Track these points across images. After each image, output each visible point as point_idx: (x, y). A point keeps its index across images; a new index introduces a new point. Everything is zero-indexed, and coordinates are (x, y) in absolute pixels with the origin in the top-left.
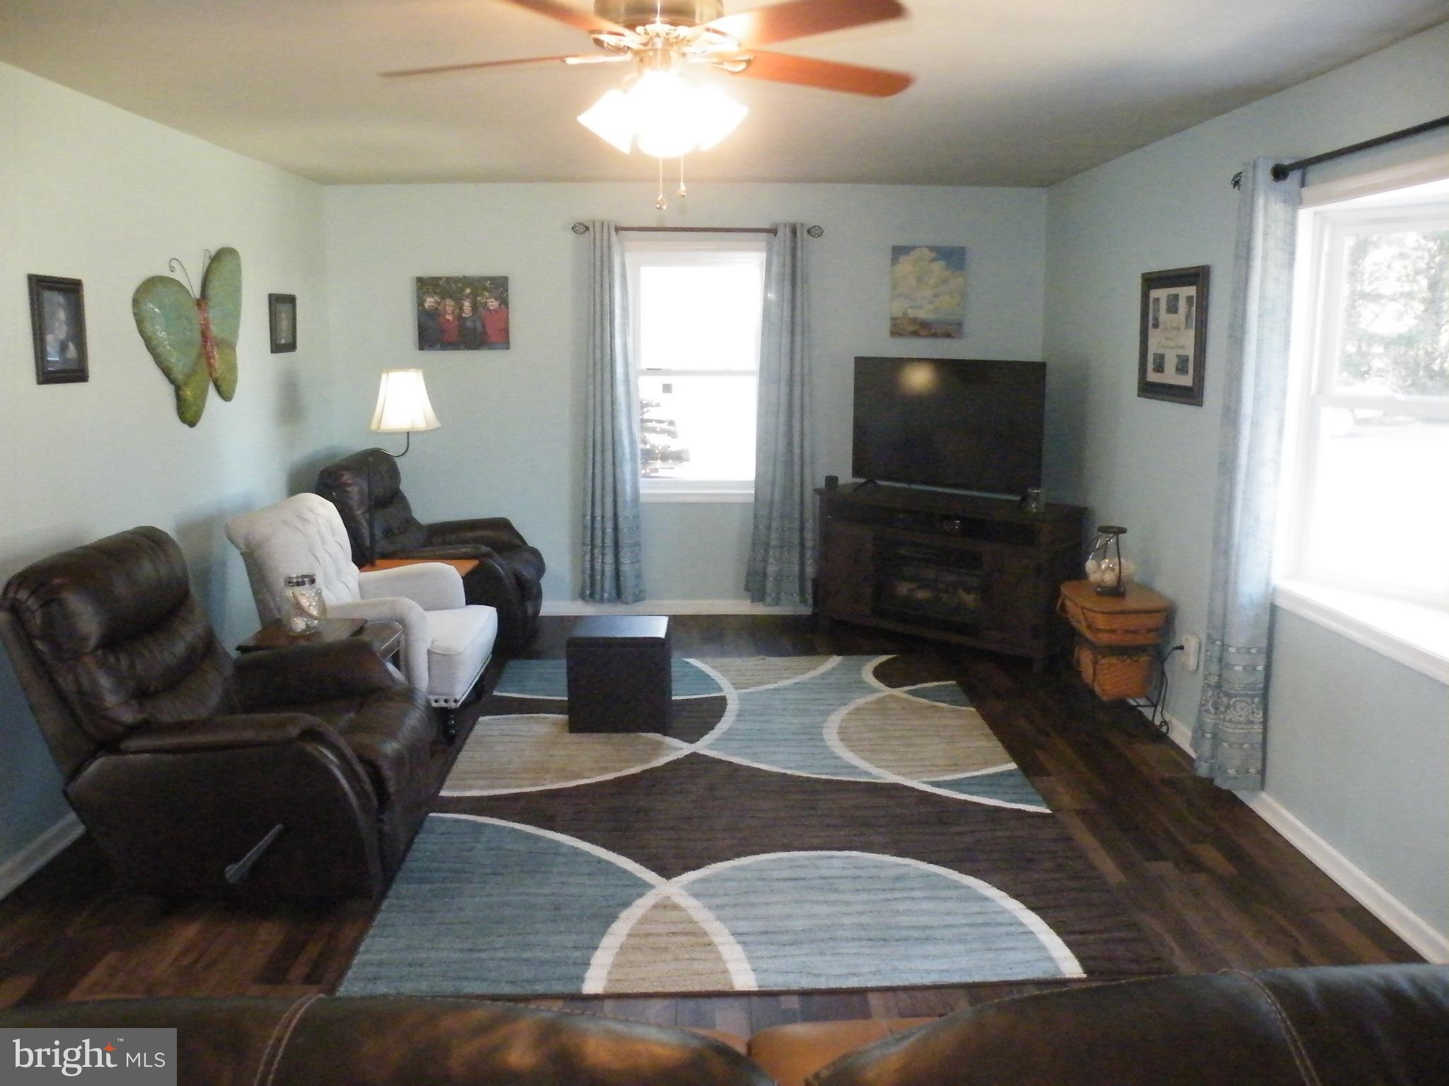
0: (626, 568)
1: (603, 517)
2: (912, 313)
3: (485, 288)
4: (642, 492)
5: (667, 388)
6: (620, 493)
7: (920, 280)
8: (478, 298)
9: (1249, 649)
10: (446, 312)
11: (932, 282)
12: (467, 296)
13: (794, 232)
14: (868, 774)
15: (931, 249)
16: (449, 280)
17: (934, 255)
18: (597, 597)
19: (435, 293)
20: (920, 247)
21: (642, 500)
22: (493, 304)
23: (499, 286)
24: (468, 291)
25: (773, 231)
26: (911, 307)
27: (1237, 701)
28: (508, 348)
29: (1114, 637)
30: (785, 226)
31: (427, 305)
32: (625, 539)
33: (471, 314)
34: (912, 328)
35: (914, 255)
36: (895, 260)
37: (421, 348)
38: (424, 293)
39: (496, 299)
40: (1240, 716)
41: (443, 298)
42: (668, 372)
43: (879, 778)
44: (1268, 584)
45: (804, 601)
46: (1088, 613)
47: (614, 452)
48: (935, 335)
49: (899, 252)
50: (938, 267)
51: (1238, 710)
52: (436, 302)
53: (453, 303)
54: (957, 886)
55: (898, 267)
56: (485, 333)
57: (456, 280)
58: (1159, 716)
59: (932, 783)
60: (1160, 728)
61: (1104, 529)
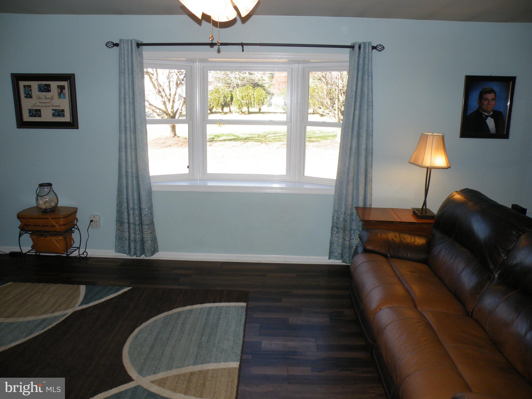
58: (82, 251)
59: (80, 306)
60: (82, 256)
61: (41, 185)
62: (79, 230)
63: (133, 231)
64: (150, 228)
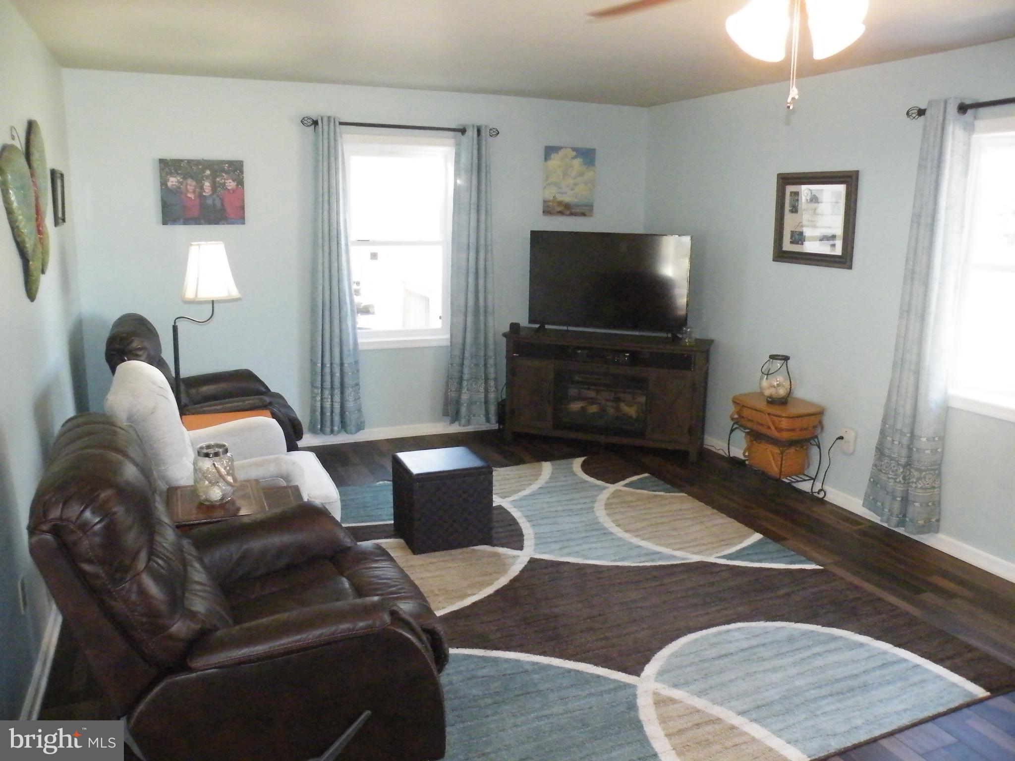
0: (350, 405)
1: (331, 364)
2: (560, 198)
3: (223, 171)
4: (360, 341)
5: (374, 256)
6: (345, 342)
7: (565, 174)
8: (218, 179)
9: (934, 438)
10: (187, 191)
11: (573, 174)
12: (207, 177)
13: (479, 131)
14: (675, 557)
15: (574, 149)
16: (189, 162)
17: (574, 153)
18: (328, 430)
19: (178, 174)
20: (565, 147)
21: (360, 347)
22: (231, 184)
23: (236, 168)
24: (208, 172)
25: (463, 131)
26: (558, 193)
27: (925, 474)
28: (244, 223)
29: (792, 433)
30: (473, 126)
31: (169, 184)
32: (349, 380)
33: (211, 193)
34: (559, 209)
35: (562, 153)
36: (547, 157)
37: (165, 222)
38: (167, 174)
39: (234, 181)
40: (928, 484)
41: (185, 178)
42: (374, 243)
43: (683, 559)
44: (946, 393)
45: (488, 420)
46: (775, 418)
47: (340, 311)
48: (572, 214)
49: (550, 151)
50: (577, 162)
51: (927, 480)
52: (178, 181)
53: (194, 183)
54: (835, 638)
55: (550, 163)
56: (223, 209)
57: (198, 163)
58: (818, 486)
59: (724, 557)
60: (816, 494)
61: (773, 357)
62: (819, 447)
63: (893, 474)
64: (925, 477)
